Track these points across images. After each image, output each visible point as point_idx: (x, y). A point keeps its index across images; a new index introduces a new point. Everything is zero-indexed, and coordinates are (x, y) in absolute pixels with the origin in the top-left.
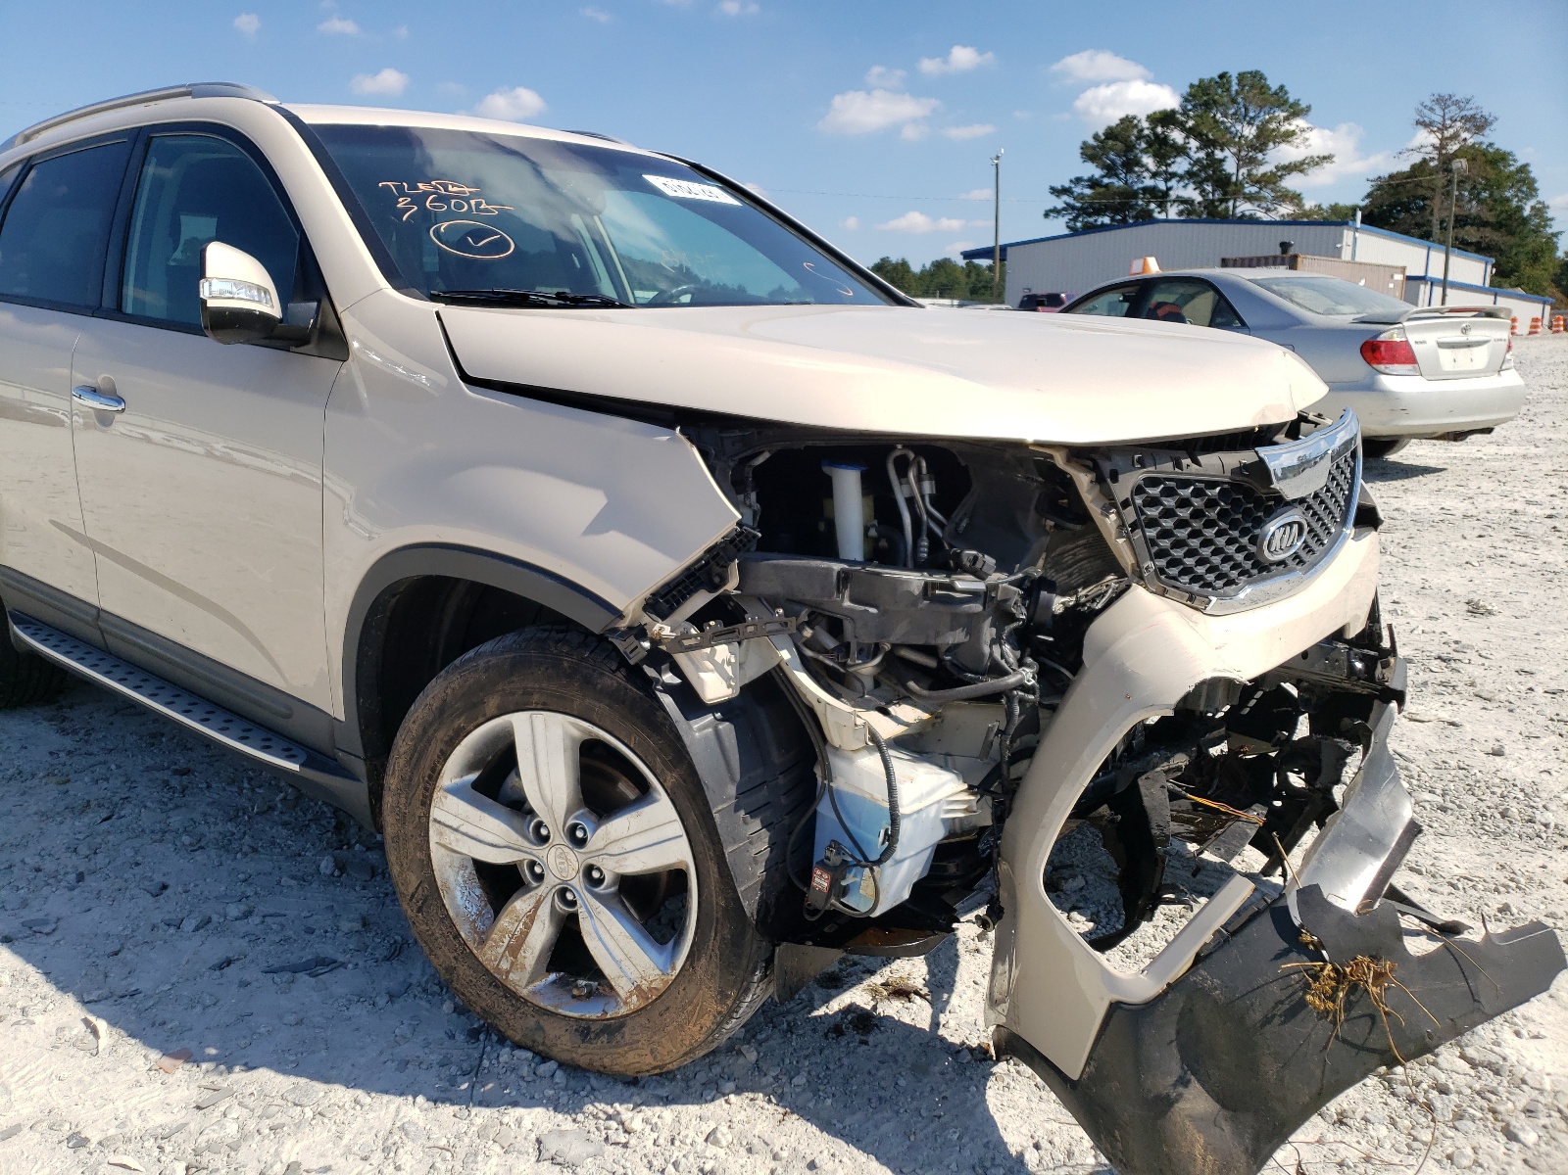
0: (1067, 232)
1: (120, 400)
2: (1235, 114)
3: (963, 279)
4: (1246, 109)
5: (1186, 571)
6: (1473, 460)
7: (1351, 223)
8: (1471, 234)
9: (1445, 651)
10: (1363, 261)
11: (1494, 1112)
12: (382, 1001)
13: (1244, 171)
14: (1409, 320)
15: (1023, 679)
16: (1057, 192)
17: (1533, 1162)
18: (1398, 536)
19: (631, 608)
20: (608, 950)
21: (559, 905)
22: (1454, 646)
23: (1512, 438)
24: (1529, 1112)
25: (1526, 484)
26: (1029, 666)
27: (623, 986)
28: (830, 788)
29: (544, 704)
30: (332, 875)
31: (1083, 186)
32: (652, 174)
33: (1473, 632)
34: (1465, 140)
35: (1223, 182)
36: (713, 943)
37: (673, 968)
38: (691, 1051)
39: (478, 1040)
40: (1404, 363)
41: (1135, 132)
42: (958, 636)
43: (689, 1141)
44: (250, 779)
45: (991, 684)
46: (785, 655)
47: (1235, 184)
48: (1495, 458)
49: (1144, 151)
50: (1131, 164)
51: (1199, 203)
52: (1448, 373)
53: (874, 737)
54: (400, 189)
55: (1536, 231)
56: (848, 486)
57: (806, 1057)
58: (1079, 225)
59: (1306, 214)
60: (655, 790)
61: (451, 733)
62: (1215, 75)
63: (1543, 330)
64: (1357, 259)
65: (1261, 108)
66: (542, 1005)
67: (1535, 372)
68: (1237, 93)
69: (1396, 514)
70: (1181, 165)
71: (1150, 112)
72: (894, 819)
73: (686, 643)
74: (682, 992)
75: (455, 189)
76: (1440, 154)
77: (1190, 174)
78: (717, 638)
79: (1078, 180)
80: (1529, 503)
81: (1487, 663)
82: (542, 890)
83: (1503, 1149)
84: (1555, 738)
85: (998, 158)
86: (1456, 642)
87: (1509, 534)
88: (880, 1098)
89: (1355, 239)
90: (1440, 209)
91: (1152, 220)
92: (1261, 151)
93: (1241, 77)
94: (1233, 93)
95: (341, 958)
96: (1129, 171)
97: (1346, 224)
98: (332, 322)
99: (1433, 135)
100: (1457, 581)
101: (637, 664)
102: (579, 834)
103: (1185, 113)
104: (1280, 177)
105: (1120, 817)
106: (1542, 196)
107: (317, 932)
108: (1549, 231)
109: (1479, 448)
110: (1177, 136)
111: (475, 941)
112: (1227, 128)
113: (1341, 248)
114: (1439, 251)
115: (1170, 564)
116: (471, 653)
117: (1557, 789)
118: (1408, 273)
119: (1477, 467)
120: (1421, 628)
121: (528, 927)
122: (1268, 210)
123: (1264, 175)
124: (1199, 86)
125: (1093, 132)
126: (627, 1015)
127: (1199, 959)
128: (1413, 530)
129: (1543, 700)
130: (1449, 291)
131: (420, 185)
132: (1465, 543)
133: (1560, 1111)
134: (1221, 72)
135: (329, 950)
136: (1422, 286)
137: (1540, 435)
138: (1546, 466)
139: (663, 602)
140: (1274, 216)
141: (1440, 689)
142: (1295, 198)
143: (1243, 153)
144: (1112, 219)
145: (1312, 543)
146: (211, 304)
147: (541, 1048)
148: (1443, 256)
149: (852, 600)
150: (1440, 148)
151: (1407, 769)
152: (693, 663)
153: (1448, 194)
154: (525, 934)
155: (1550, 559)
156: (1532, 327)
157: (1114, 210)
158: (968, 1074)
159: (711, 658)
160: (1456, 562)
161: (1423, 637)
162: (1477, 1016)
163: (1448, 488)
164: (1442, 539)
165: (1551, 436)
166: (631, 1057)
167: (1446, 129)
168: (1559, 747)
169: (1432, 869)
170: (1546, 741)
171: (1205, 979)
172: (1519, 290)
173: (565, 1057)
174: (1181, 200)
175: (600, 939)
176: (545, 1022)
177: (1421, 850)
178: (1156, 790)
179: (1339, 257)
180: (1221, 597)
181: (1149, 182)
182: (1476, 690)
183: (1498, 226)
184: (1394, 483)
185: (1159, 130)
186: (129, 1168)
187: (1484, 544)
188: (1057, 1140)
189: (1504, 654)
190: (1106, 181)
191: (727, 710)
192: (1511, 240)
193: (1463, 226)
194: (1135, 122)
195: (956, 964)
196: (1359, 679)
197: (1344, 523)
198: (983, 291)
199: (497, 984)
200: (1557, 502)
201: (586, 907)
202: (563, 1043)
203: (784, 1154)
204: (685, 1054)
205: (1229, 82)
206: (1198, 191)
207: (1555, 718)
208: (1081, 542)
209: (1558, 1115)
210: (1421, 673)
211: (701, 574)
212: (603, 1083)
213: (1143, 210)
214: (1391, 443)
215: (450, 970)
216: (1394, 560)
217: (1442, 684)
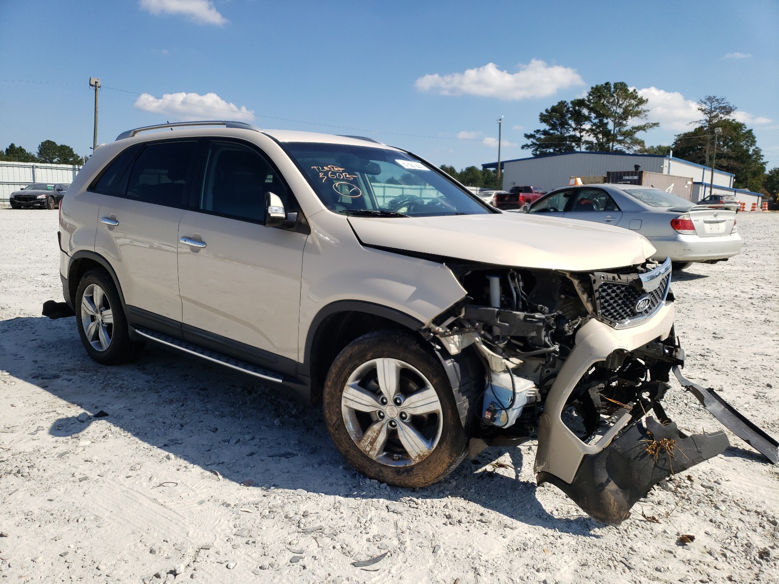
0: (532, 156)
1: (203, 243)
2: (613, 102)
3: (481, 176)
4: (618, 100)
5: (610, 314)
6: (720, 272)
7: (667, 156)
8: (724, 162)
9: (703, 352)
10: (674, 175)
11: (711, 501)
12: (316, 466)
13: (617, 129)
14: (692, 210)
15: (555, 349)
16: (528, 136)
17: (724, 515)
18: (686, 305)
19: (427, 322)
20: (408, 441)
21: (389, 426)
22: (707, 350)
23: (738, 262)
24: (723, 501)
25: (742, 284)
26: (557, 345)
27: (413, 455)
28: (491, 384)
29: (389, 355)
30: (280, 425)
31: (541, 134)
32: (398, 159)
33: (714, 345)
34: (721, 118)
35: (607, 133)
36: (448, 438)
37: (433, 447)
38: (438, 477)
39: (356, 477)
40: (689, 229)
41: (565, 109)
42: (534, 334)
43: (438, 507)
44: (232, 393)
45: (545, 350)
46: (477, 339)
47: (613, 135)
48: (730, 271)
49: (570, 118)
50: (564, 124)
51: (596, 144)
52: (708, 234)
53: (507, 367)
54: (318, 169)
55: (756, 161)
56: (495, 283)
57: (473, 484)
58: (538, 153)
59: (646, 151)
60: (429, 385)
61: (353, 366)
62: (603, 84)
63: (758, 209)
64: (670, 174)
65: (625, 99)
66: (382, 463)
67: (752, 230)
68: (614, 92)
69: (685, 296)
70: (587, 126)
71: (573, 100)
72: (514, 394)
73: (446, 334)
74: (436, 456)
75: (337, 169)
76: (709, 124)
77: (591, 130)
78: (456, 333)
79: (538, 131)
80: (743, 292)
81: (719, 357)
82: (384, 421)
83: (714, 512)
84: (744, 386)
85: (500, 120)
86: (708, 349)
87: (733, 305)
88: (501, 497)
89: (669, 163)
90: (709, 150)
91: (573, 152)
92: (625, 120)
93: (616, 85)
94: (612, 92)
95: (295, 453)
96: (563, 127)
97: (665, 156)
98: (303, 221)
99: (706, 115)
100: (710, 325)
101: (428, 341)
102: (398, 401)
103: (589, 101)
104: (635, 132)
105: (582, 403)
106: (757, 145)
107: (282, 444)
108: (762, 161)
109: (723, 267)
110: (585, 112)
111: (356, 440)
112: (609, 108)
113: (663, 168)
114: (709, 170)
115: (606, 312)
116: (361, 338)
117: (742, 403)
118: (694, 181)
119: (721, 276)
120: (694, 343)
121: (378, 435)
122: (628, 148)
123: (627, 131)
124: (595, 88)
125: (546, 108)
126: (414, 465)
127: (613, 440)
128: (692, 303)
129: (740, 371)
130: (713, 189)
131: (325, 167)
132: (714, 309)
133: (734, 501)
134: (606, 82)
135: (289, 450)
136: (701, 187)
137: (750, 261)
138: (751, 276)
139: (438, 321)
140: (631, 152)
141: (701, 367)
142: (641, 143)
143: (617, 121)
144: (554, 150)
145: (651, 306)
146: (272, 215)
147: (381, 478)
148: (711, 173)
149: (500, 321)
150: (709, 121)
151: (686, 395)
152: (447, 340)
153: (713, 144)
154: (376, 438)
155: (749, 316)
156: (752, 207)
157: (555, 146)
158: (531, 490)
159: (453, 339)
160: (710, 316)
161: (695, 347)
162: (701, 459)
163: (708, 285)
164: (704, 307)
165: (755, 262)
166: (416, 480)
167: (712, 112)
168: (745, 389)
169: (694, 429)
170: (740, 386)
171: (615, 446)
172: (747, 190)
173: (391, 481)
174: (587, 142)
175: (406, 438)
176: (383, 469)
177: (690, 424)
178: (595, 394)
179: (662, 172)
180: (619, 323)
181: (572, 133)
182: (714, 367)
183: (737, 159)
184: (685, 282)
185: (577, 108)
186: (249, 512)
187: (722, 310)
188: (563, 508)
189: (726, 354)
190: (551, 132)
191: (456, 358)
192: (742, 166)
193: (720, 158)
194: (566, 104)
195: (522, 458)
196: (667, 356)
197: (662, 299)
198: (490, 183)
199: (365, 456)
200: (754, 292)
201: (401, 427)
202: (390, 476)
203: (471, 511)
204: (436, 478)
205: (610, 87)
206: (595, 138)
207: (744, 378)
208: (571, 303)
209: (733, 503)
210: (693, 361)
211: (453, 311)
212: (404, 491)
213: (569, 146)
214: (685, 264)
215: (347, 451)
216: (684, 315)
217: (701, 365)
